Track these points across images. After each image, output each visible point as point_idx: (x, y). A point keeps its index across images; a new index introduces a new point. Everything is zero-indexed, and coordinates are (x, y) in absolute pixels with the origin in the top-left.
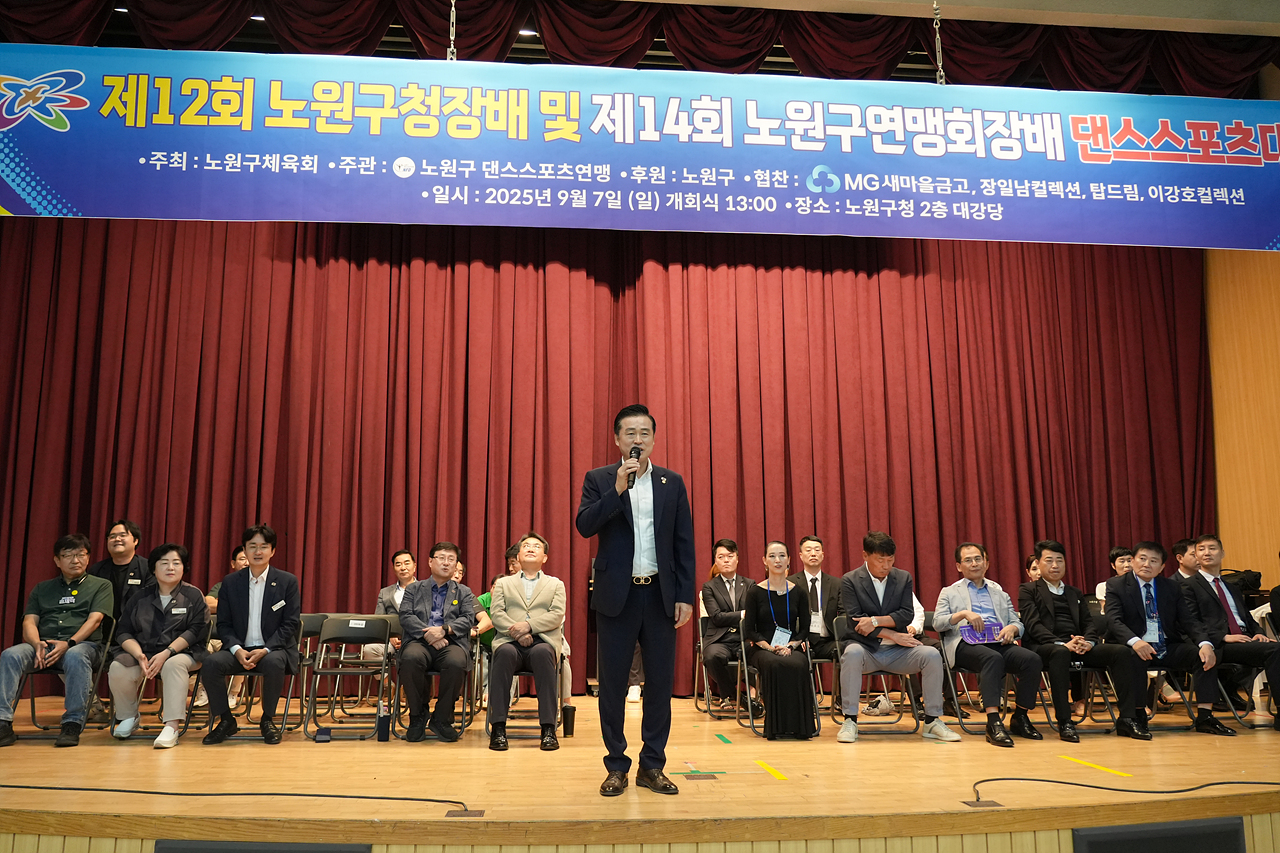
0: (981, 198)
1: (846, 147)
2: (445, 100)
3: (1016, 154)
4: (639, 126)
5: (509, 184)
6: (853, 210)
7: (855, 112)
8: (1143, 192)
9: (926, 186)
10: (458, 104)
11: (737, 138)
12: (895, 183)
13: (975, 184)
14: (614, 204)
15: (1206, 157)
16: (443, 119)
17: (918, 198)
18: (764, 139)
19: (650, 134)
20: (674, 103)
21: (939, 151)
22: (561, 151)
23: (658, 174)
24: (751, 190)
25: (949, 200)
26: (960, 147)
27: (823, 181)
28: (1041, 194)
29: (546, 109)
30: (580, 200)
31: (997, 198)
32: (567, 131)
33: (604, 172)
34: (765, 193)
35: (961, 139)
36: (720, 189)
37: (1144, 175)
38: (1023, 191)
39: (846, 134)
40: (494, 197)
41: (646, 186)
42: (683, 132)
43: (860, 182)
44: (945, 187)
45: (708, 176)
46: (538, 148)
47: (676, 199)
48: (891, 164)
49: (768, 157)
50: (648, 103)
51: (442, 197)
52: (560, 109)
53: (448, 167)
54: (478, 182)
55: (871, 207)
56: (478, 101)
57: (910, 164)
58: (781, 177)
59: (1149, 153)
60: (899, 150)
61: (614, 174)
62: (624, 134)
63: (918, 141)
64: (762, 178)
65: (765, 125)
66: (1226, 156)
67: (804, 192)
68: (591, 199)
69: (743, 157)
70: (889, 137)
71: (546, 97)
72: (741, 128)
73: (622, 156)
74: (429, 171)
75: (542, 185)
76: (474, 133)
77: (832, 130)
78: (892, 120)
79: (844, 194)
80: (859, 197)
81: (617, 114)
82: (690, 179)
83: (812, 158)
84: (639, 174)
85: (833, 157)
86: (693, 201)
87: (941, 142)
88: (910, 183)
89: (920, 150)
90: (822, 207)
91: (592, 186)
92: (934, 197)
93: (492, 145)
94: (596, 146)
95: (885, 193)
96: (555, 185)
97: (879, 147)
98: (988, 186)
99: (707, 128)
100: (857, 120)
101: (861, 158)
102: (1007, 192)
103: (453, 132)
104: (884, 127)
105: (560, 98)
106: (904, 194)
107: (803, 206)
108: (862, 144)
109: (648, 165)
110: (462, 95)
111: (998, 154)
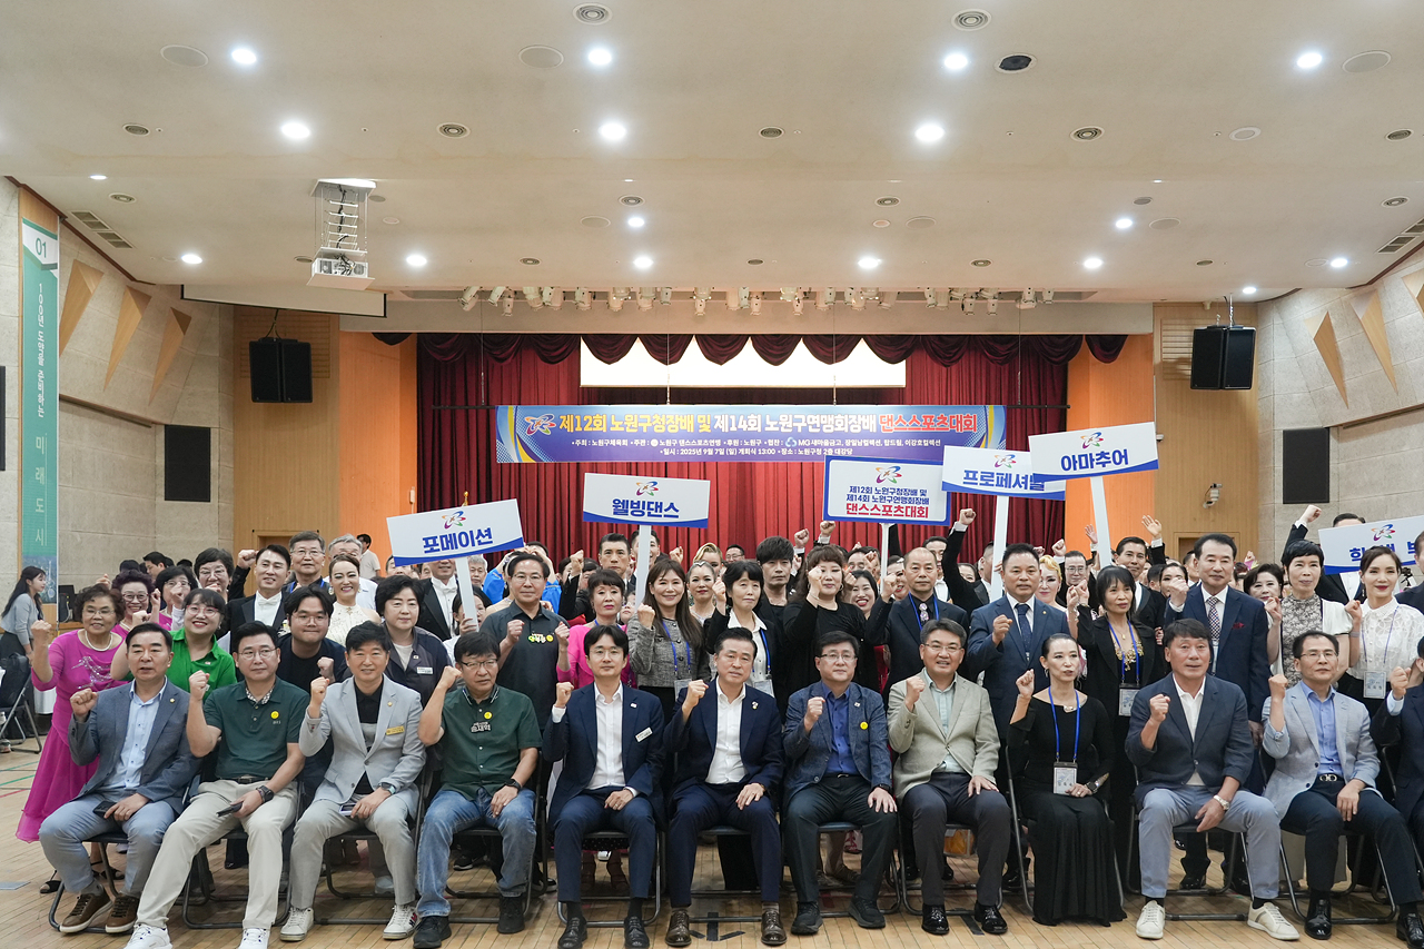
0: (845, 447)
1: (800, 430)
2: (667, 419)
3: (859, 430)
4: (730, 426)
5: (688, 447)
6: (801, 453)
7: (803, 417)
8: (903, 442)
9: (826, 443)
10: (671, 420)
11: (763, 429)
12: (816, 443)
13: (843, 442)
14: (722, 453)
15: (929, 428)
16: (666, 426)
17: (823, 448)
18: (772, 429)
19: (734, 429)
20: (742, 417)
21: (831, 431)
22: (705, 436)
23: (736, 443)
24: (767, 447)
25: (834, 448)
26: (839, 429)
27: (791, 443)
28: (866, 445)
29: (699, 421)
30: (711, 452)
31: (851, 447)
32: (706, 429)
33: (718, 442)
34: (771, 447)
35: (840, 426)
36: (757, 447)
37: (904, 436)
38: (860, 444)
39: (799, 426)
40: (684, 452)
41: (732, 447)
42: (745, 427)
43: (804, 443)
44: (833, 443)
45: (753, 442)
46: (697, 435)
47: (742, 451)
48: (816, 436)
49: (773, 435)
50: (733, 418)
51: (667, 453)
52: (704, 421)
53: (668, 443)
54: (678, 447)
55: (807, 452)
56: (677, 420)
57: (821, 436)
58: (777, 442)
59: (908, 427)
60: (818, 430)
61: (722, 443)
62: (725, 429)
63: (824, 427)
64: (771, 443)
65: (772, 424)
66: (936, 428)
67: (784, 447)
68: (714, 452)
69: (765, 435)
70: (814, 426)
71: (699, 417)
72: (764, 425)
73: (724, 436)
74: (662, 444)
75: (698, 447)
76: (676, 431)
77: (795, 424)
78: (816, 420)
79: (798, 447)
80: (803, 448)
81: (723, 422)
82: (747, 444)
83: (788, 435)
84: (730, 442)
85: (796, 435)
86: (747, 451)
87: (832, 427)
88: (820, 442)
89: (825, 430)
90: (790, 452)
91: (715, 447)
92: (828, 447)
93: (683, 435)
94: (716, 434)
95: (812, 446)
96: (703, 448)
97: (811, 430)
98: (848, 443)
99: (752, 426)
100: (804, 420)
101: (805, 434)
102: (854, 444)
103: (670, 431)
104: (813, 423)
105: (704, 417)
106: (819, 446)
107: (784, 452)
108: (805, 429)
109: (733, 439)
110: (672, 417)
111: (852, 430)
